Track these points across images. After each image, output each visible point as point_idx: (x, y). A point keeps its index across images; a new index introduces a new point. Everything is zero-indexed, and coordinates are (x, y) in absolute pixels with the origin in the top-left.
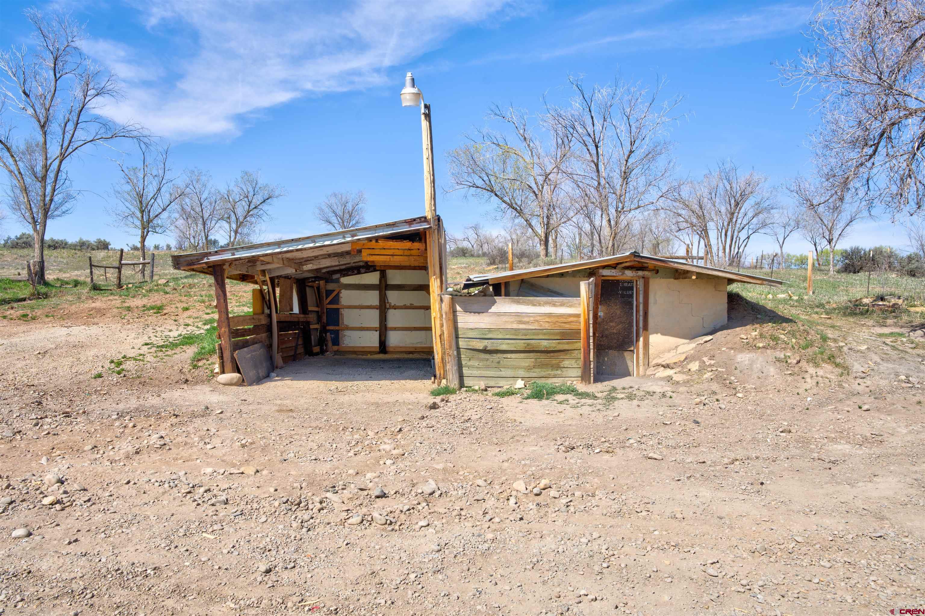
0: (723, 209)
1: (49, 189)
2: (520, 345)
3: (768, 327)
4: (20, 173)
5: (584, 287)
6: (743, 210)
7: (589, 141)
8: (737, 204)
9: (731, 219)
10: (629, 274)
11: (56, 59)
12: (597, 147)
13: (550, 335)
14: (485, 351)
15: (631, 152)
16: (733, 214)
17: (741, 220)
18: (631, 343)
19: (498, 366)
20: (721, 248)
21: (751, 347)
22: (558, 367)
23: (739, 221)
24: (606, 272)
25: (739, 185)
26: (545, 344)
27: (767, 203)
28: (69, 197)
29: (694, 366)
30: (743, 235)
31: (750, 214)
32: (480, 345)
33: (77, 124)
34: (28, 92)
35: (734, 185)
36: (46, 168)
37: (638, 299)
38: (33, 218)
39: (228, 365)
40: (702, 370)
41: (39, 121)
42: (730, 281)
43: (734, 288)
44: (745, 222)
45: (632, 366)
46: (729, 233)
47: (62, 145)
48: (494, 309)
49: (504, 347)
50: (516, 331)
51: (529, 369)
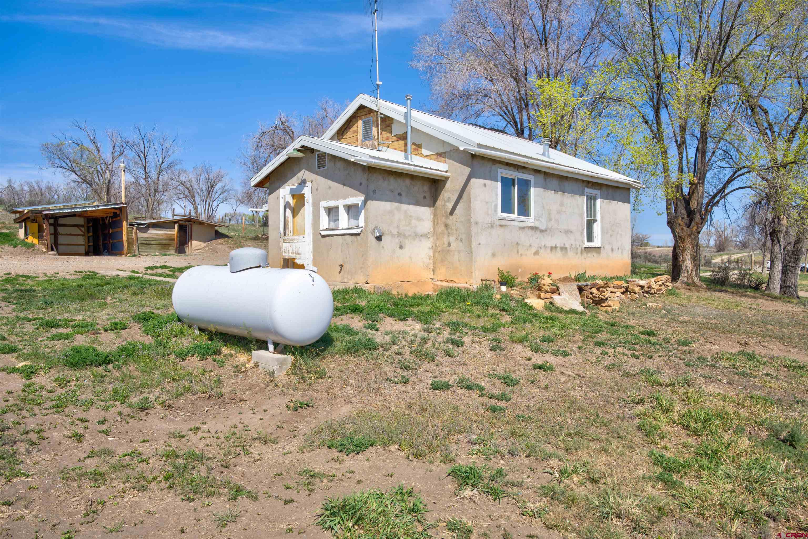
0: (204, 189)
2: (157, 242)
3: (226, 239)
5: (176, 226)
6: (215, 190)
7: (142, 155)
8: (212, 187)
9: (209, 194)
10: (187, 223)
12: (145, 159)
13: (166, 240)
14: (146, 244)
15: (163, 162)
16: (209, 192)
17: (214, 196)
18: (186, 244)
19: (150, 249)
20: (203, 210)
21: (221, 244)
22: (168, 249)
23: (213, 196)
24: (181, 222)
25: (213, 176)
26: (164, 242)
27: (228, 187)
29: (207, 249)
30: (215, 204)
31: (219, 193)
32: (145, 242)
35: (210, 176)
37: (189, 231)
39: (50, 249)
40: (209, 249)
42: (216, 226)
43: (216, 228)
44: (216, 196)
45: (187, 250)
46: (208, 203)
48: (149, 232)
49: (152, 243)
50: (156, 238)
51: (159, 249)
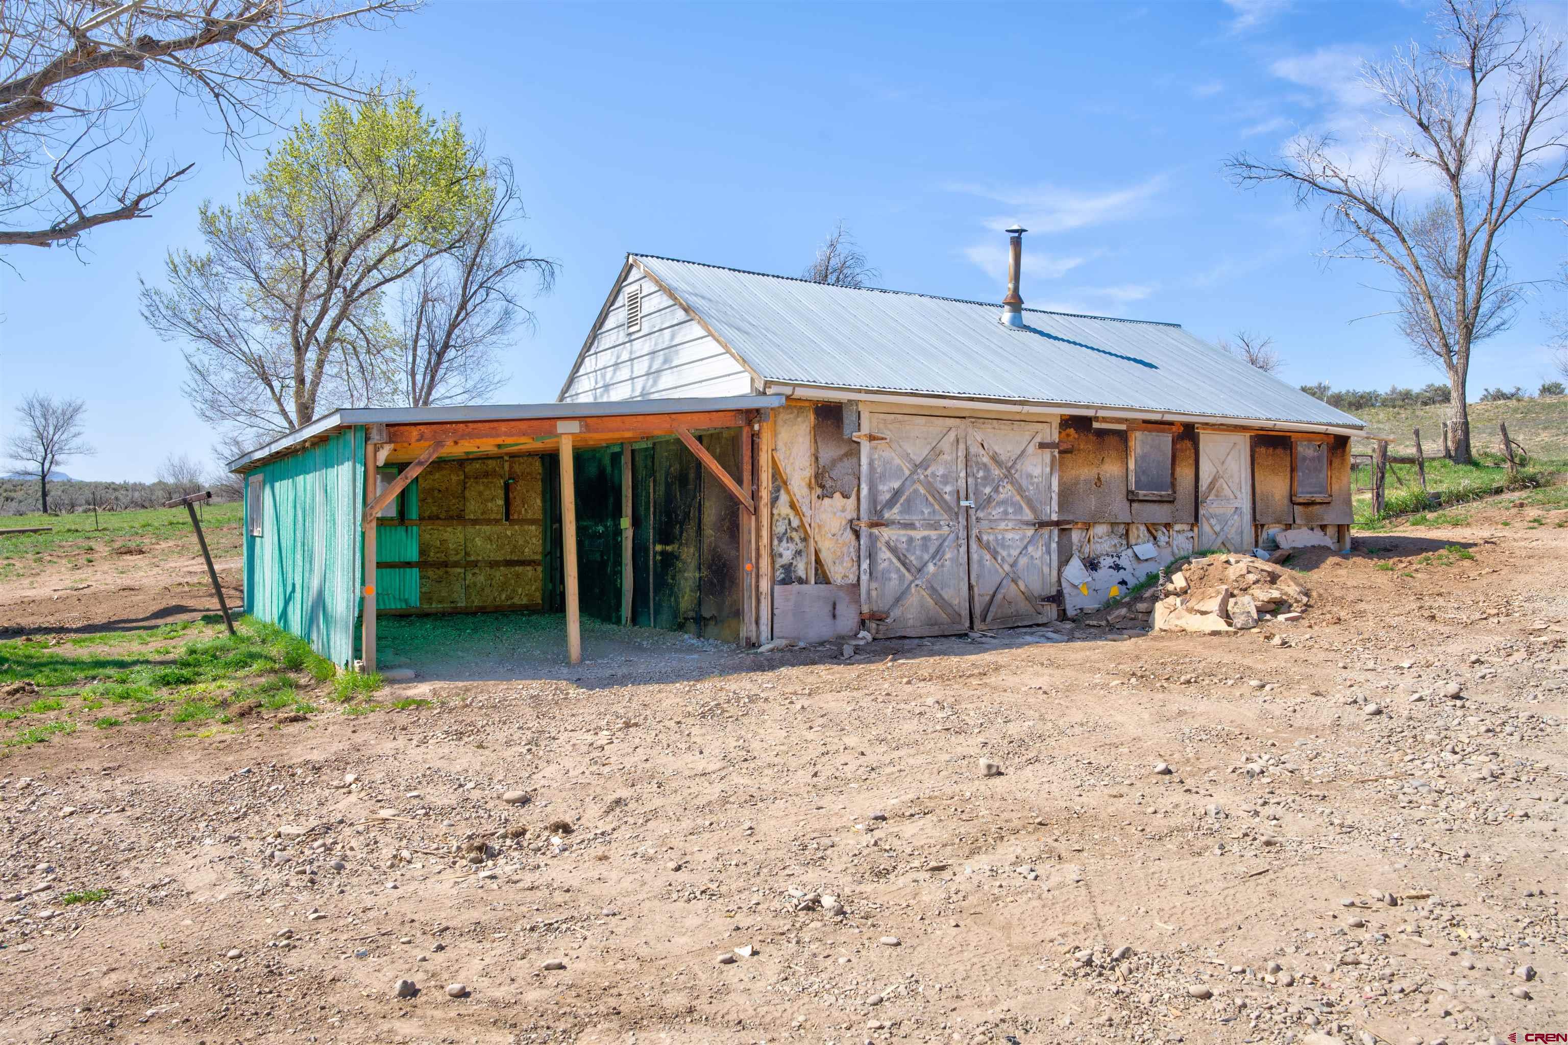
1: (1472, 290)
4: (1418, 268)
11: (1475, 48)
28: (1505, 299)
33: (1520, 156)
34: (1425, 121)
36: (1465, 251)
38: (1446, 345)
41: (1448, 170)
47: (1491, 204)
